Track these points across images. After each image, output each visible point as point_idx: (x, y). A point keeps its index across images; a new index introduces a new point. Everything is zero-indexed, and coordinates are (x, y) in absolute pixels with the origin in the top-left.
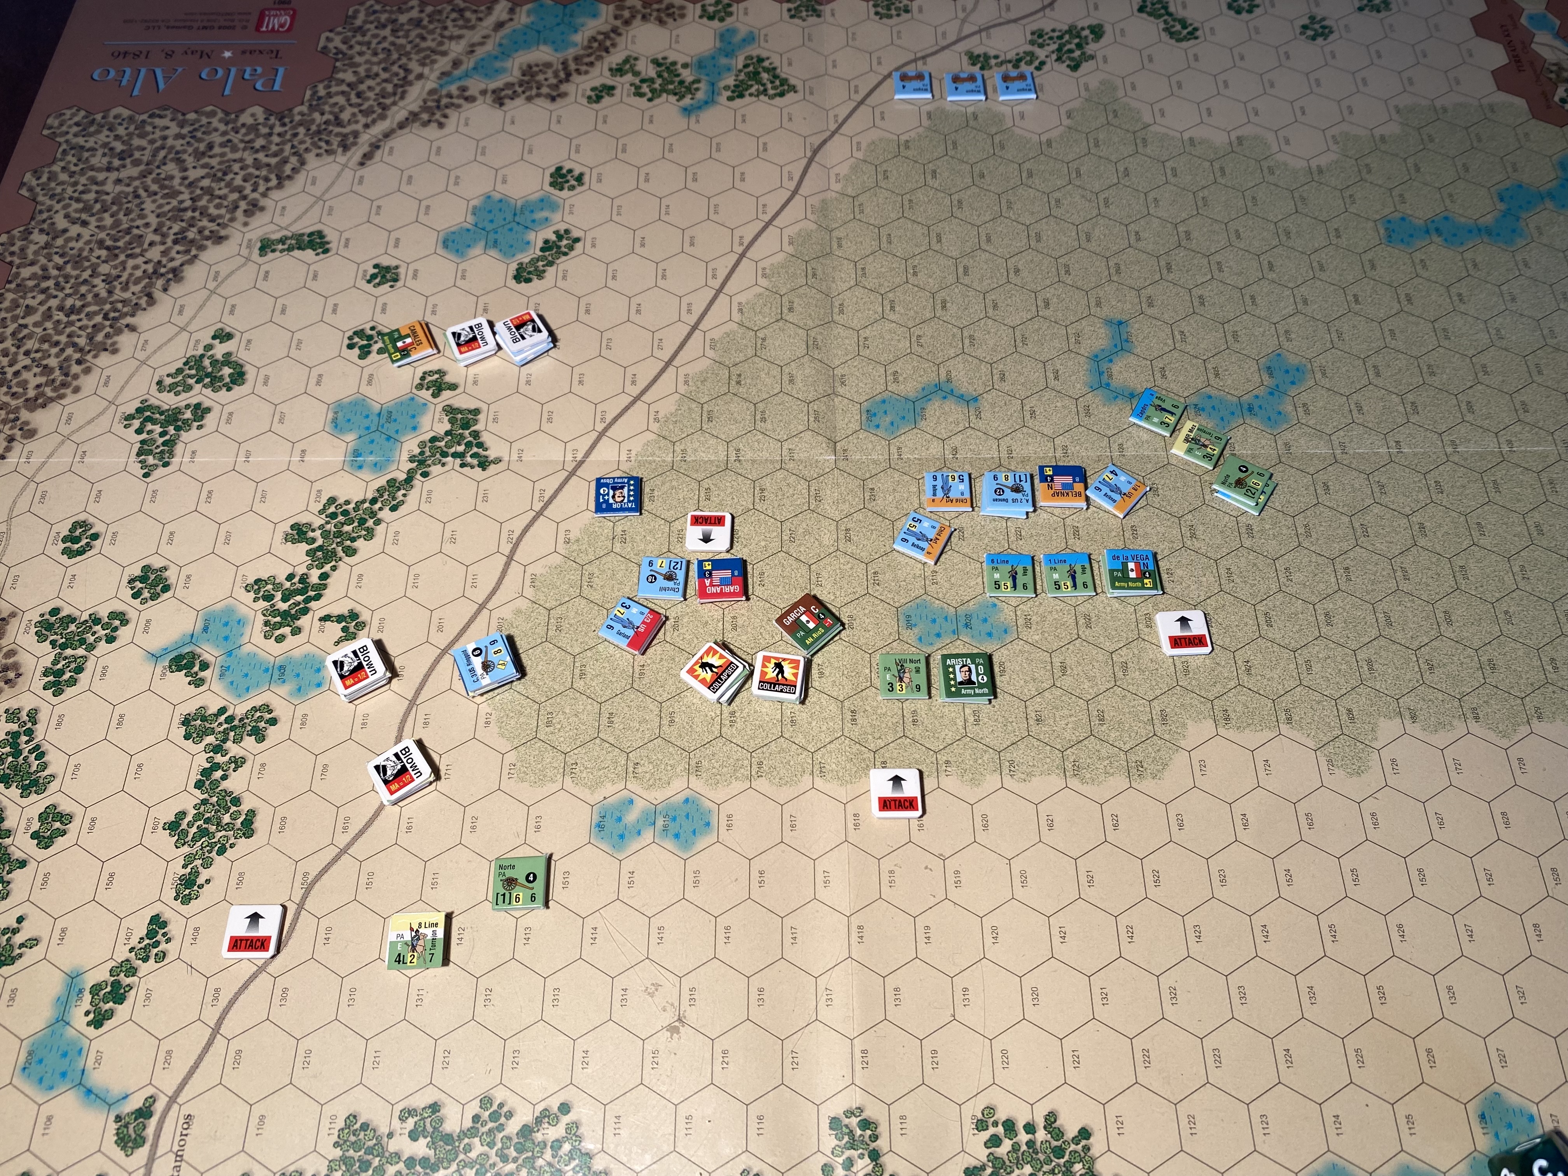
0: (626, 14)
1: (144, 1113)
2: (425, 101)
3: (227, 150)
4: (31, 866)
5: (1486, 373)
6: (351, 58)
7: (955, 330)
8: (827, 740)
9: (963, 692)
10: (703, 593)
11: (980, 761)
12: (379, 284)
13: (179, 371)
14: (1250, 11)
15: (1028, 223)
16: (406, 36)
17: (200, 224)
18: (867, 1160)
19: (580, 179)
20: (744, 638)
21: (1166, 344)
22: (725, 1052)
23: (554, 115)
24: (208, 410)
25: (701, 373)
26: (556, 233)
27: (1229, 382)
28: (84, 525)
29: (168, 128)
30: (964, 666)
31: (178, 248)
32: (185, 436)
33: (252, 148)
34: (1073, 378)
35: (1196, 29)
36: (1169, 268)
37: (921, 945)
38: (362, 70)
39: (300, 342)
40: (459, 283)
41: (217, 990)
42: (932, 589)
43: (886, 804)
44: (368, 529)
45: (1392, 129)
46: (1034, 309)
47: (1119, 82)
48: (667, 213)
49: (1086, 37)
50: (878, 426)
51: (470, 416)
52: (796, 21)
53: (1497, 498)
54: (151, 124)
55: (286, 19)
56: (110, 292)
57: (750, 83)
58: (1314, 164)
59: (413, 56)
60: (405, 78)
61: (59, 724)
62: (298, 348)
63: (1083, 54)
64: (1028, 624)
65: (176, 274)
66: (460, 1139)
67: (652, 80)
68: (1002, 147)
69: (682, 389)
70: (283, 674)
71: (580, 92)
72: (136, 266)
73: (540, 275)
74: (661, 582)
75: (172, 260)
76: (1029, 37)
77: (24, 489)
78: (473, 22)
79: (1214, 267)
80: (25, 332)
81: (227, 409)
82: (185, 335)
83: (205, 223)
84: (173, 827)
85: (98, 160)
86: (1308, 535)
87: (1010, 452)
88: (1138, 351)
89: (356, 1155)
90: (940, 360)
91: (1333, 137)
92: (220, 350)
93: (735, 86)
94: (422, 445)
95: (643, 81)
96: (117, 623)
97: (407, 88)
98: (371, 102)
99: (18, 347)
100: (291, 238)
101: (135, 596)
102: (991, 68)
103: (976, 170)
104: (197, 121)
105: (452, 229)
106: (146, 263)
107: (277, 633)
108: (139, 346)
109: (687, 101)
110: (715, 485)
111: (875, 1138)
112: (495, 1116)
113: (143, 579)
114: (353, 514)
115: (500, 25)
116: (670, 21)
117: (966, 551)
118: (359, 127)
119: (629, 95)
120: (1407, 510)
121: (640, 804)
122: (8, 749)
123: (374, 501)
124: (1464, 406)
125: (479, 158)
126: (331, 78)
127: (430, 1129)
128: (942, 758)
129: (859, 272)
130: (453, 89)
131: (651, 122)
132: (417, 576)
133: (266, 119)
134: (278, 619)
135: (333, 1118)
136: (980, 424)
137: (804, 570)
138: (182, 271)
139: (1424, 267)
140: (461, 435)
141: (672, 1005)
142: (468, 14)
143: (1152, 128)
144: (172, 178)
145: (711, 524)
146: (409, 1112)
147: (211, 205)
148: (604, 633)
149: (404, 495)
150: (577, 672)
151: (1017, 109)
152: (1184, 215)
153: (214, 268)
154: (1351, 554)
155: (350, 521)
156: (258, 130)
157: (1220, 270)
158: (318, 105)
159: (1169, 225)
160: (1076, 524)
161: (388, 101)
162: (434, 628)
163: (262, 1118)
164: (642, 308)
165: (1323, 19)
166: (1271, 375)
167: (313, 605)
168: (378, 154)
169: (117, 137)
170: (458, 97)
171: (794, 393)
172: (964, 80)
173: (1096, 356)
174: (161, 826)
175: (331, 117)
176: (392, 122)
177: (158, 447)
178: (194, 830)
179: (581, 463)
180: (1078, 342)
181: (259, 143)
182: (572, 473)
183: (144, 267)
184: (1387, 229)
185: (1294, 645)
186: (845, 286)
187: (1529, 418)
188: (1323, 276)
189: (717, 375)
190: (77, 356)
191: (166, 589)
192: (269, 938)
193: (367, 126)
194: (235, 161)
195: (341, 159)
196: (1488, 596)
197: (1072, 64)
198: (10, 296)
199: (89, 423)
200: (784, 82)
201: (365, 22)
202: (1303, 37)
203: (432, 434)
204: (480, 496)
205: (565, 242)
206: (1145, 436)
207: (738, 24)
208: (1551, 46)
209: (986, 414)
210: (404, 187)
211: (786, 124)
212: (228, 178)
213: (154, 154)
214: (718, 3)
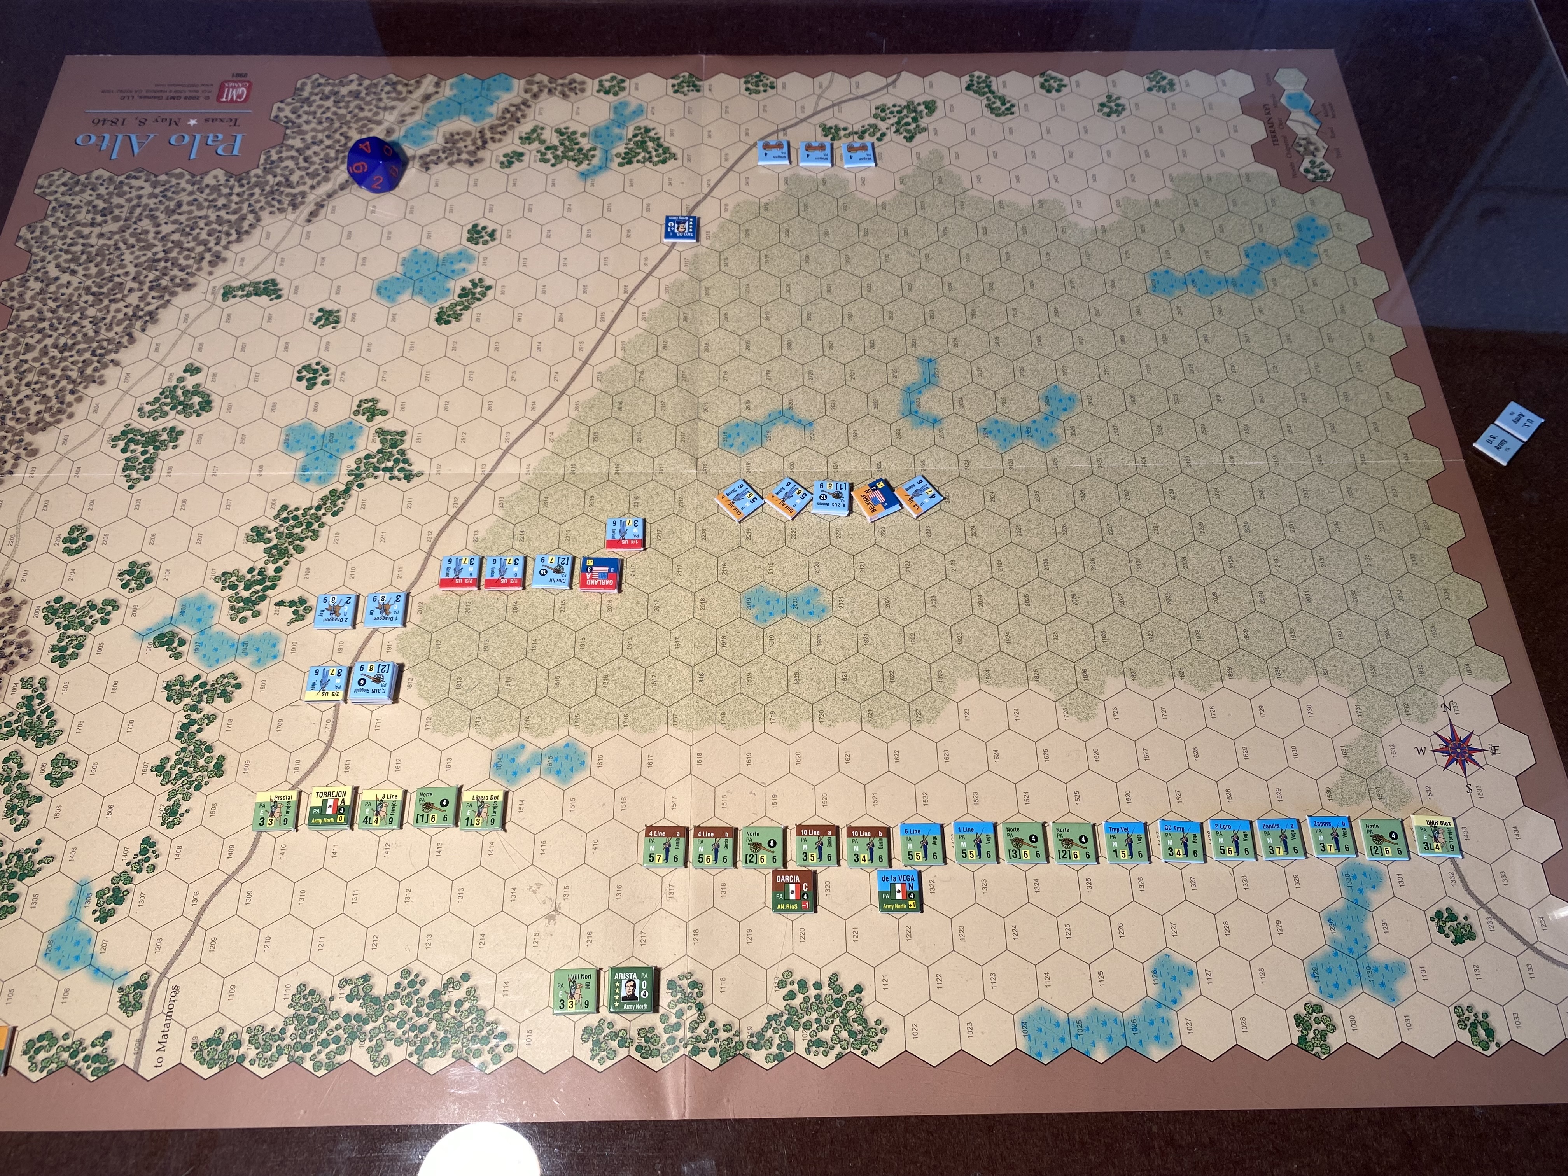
0: (535, 88)
1: (141, 985)
3: (194, 208)
4: (46, 801)
5: (1219, 401)
6: (299, 127)
7: (797, 366)
8: (680, 697)
10: (584, 584)
11: (797, 712)
12: (323, 326)
13: (157, 399)
14: (1058, 91)
15: (862, 275)
16: (347, 107)
17: (172, 273)
18: (694, 1010)
19: (492, 235)
20: (617, 617)
21: (965, 378)
22: (590, 933)
23: (472, 177)
24: (181, 433)
25: (590, 401)
26: (472, 281)
27: (1014, 409)
28: (80, 528)
29: (142, 188)
31: (153, 294)
32: (162, 454)
33: (215, 206)
34: (889, 406)
36: (973, 314)
38: (308, 137)
39: (257, 375)
40: (390, 324)
41: (196, 893)
42: (768, 577)
44: (314, 531)
45: (1166, 195)
46: (862, 349)
47: (946, 152)
48: (565, 265)
49: (921, 112)
50: (732, 446)
51: (398, 437)
52: (678, 95)
53: (1218, 503)
54: (128, 184)
55: (243, 90)
56: (96, 332)
57: (638, 151)
58: (1099, 224)
59: (352, 125)
61: (65, 689)
62: (256, 380)
63: (918, 126)
64: (841, 605)
65: (152, 316)
66: (385, 1001)
67: (555, 148)
68: (845, 209)
69: (573, 414)
71: (494, 158)
72: (118, 310)
73: (458, 317)
74: (551, 574)
75: (149, 304)
76: (874, 111)
77: (29, 499)
78: (404, 95)
79: (1010, 313)
80: (26, 366)
81: (197, 432)
82: (161, 369)
83: (176, 272)
84: (159, 769)
85: (83, 216)
86: (1065, 533)
87: (836, 467)
88: (942, 384)
89: (306, 1014)
90: (785, 391)
91: (1117, 201)
92: (190, 382)
93: (626, 153)
94: (358, 461)
95: (548, 148)
96: (110, 608)
98: (316, 166)
99: (21, 380)
100: (249, 285)
101: (124, 586)
102: (839, 139)
104: (168, 182)
105: (385, 278)
106: (126, 307)
107: (241, 615)
108: (122, 379)
109: (584, 166)
110: (598, 494)
111: (700, 994)
112: (412, 984)
113: (130, 572)
114: (302, 519)
115: (427, 97)
116: (572, 94)
117: (797, 547)
118: (305, 188)
119: (535, 161)
120: (1146, 513)
121: (530, 748)
122: (24, 710)
123: (319, 508)
124: (1199, 428)
125: (408, 216)
126: (282, 145)
127: (362, 994)
128: (769, 709)
129: (722, 317)
131: (554, 185)
132: (353, 569)
133: (227, 180)
134: (242, 604)
135: (288, 986)
136: (813, 445)
137: (667, 563)
138: (157, 315)
139: (1180, 312)
141: (550, 899)
142: (400, 87)
143: (970, 193)
144: (146, 232)
146: (346, 982)
147: (181, 257)
149: (344, 503)
150: (482, 645)
151: (859, 175)
152: (990, 268)
153: (185, 311)
154: (1097, 548)
155: (299, 525)
156: (219, 190)
157: (1015, 315)
158: (271, 168)
159: (977, 277)
160: (883, 525)
161: (331, 165)
163: (233, 987)
164: (542, 346)
165: (1118, 98)
166: (1048, 403)
167: (270, 593)
168: (323, 212)
169: (99, 196)
171: (665, 418)
172: (815, 148)
174: (149, 768)
175: (282, 179)
176: (334, 184)
177: (140, 463)
178: (176, 771)
179: (489, 475)
180: (895, 377)
181: (221, 201)
182: (481, 484)
183: (125, 310)
184: (1152, 281)
185: (1045, 620)
186: (710, 329)
187: (1250, 438)
188: (1098, 320)
189: (602, 402)
190: (70, 387)
191: (149, 580)
193: (313, 187)
194: (200, 217)
195: (291, 216)
196: (1201, 581)
197: (908, 135)
198: (12, 335)
199: (82, 443)
200: (666, 150)
201: (312, 94)
202: (1100, 114)
203: (367, 452)
204: (405, 504)
205: (479, 290)
206: (943, 454)
207: (629, 99)
208: (1303, 123)
209: (819, 436)
210: (345, 242)
211: (667, 188)
212: (195, 232)
213: (132, 211)
214: (613, 78)
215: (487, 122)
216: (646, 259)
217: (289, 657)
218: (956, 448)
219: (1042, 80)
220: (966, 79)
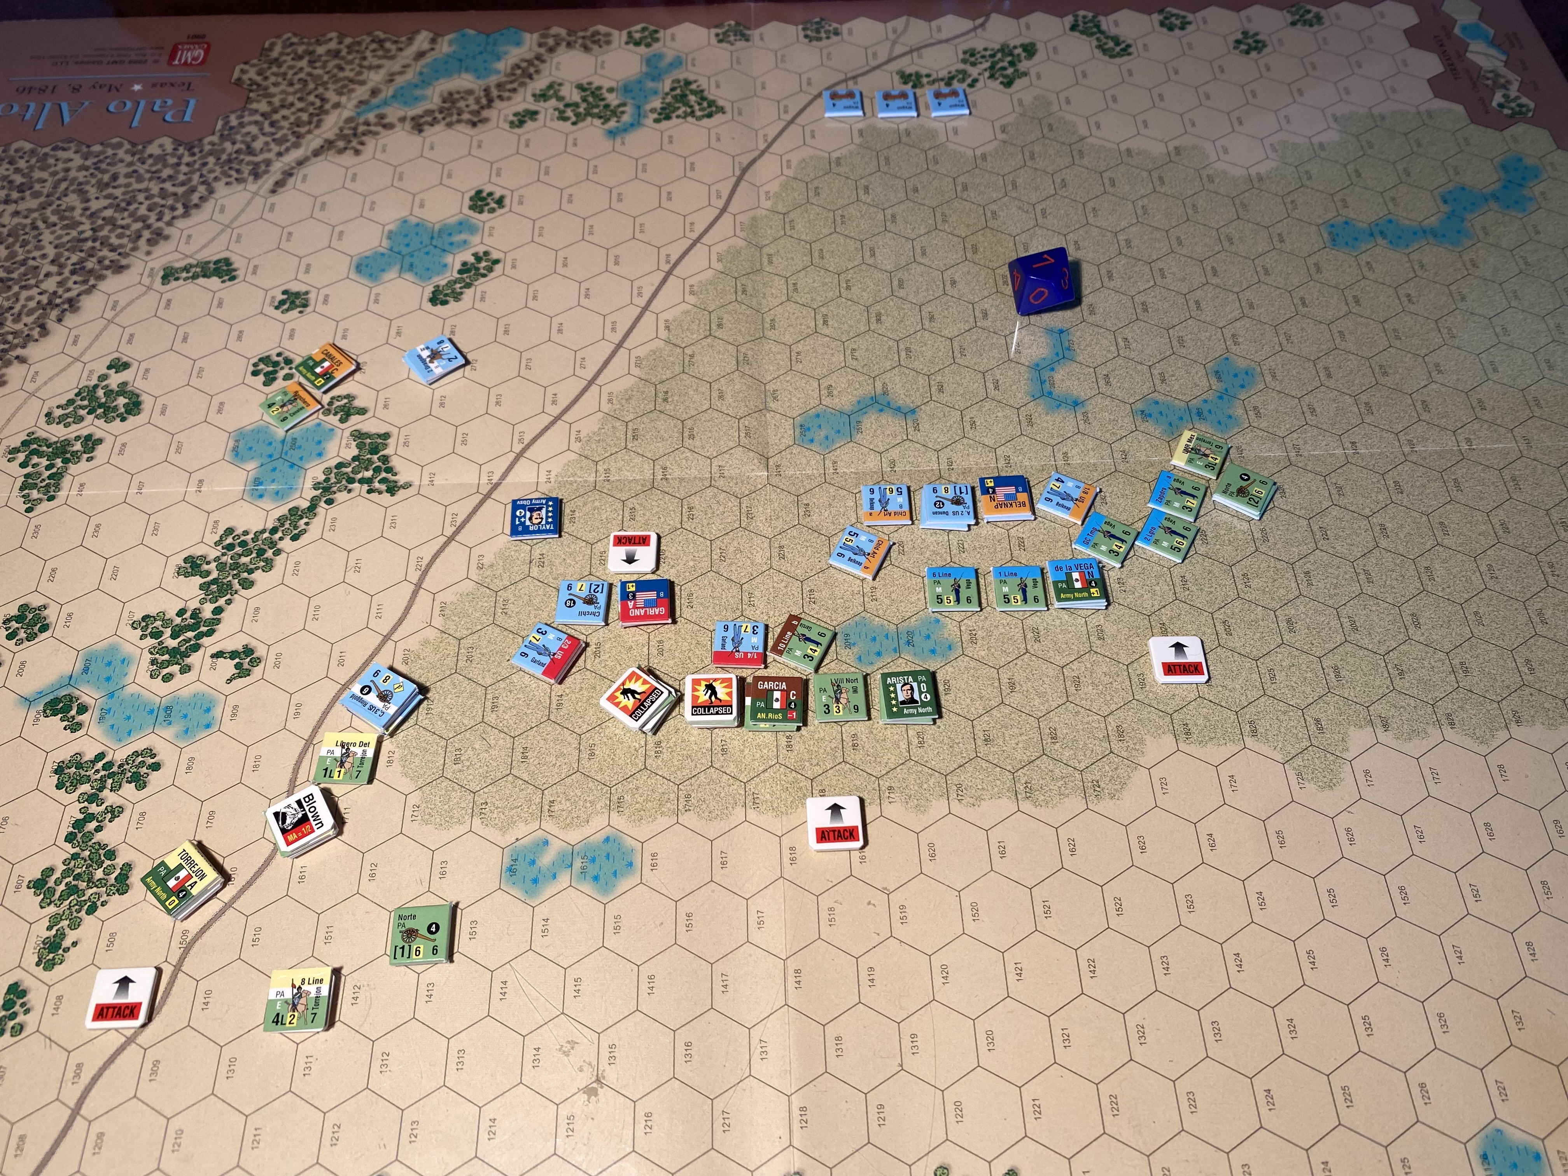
0: (551, 42)
2: (341, 129)
3: (133, 180)
5: (1440, 372)
6: (266, 88)
7: (891, 343)
8: (761, 769)
9: (905, 711)
10: (625, 616)
11: (925, 786)
12: (287, 310)
13: (71, 402)
14: (1182, 28)
15: (964, 235)
16: (324, 67)
17: (101, 254)
19: (500, 202)
20: (671, 663)
21: (1109, 351)
22: (648, 1115)
23: (475, 140)
24: (100, 441)
25: (626, 391)
26: (475, 255)
27: (1177, 387)
29: (71, 160)
30: (905, 684)
31: (75, 278)
32: (73, 468)
33: (159, 178)
34: (1014, 387)
35: (1129, 46)
36: (1110, 277)
37: (865, 989)
38: (276, 101)
39: (201, 370)
40: (372, 307)
41: (79, 1066)
42: (871, 606)
43: (824, 835)
44: (266, 560)
45: (1331, 136)
46: (972, 320)
47: (1053, 97)
48: (591, 233)
49: (1019, 55)
50: (812, 441)
51: (379, 441)
52: (724, 45)
53: (1460, 497)
55: (200, 53)
57: (677, 105)
58: (1253, 171)
59: (330, 86)
60: (321, 107)
62: (199, 376)
63: (1016, 71)
64: (973, 640)
65: (73, 305)
67: (576, 105)
68: (936, 162)
69: (606, 407)
70: (169, 715)
71: (502, 117)
72: (30, 298)
73: (457, 297)
74: (580, 606)
75: (69, 290)
78: (393, 52)
79: (1157, 274)
81: (120, 440)
82: (78, 366)
83: (105, 252)
84: (39, 885)
86: (1265, 539)
87: (950, 463)
88: (1080, 358)
90: (876, 373)
91: (1271, 145)
92: (115, 380)
93: (662, 109)
94: (327, 471)
95: (567, 105)
97: (323, 117)
98: (285, 131)
100: (196, 266)
101: (9, 637)
102: (923, 86)
103: (910, 184)
104: (103, 152)
105: (367, 254)
106: (40, 294)
107: (165, 671)
108: (29, 378)
109: (612, 124)
110: (640, 505)
113: (19, 618)
114: (251, 545)
115: (421, 55)
116: (595, 47)
117: (906, 565)
118: (271, 155)
119: (552, 120)
120: (1367, 512)
121: (556, 846)
123: (274, 531)
124: (1419, 405)
125: (396, 184)
126: (244, 109)
128: (885, 784)
129: (791, 288)
130: (371, 117)
131: (575, 144)
132: (317, 608)
133: (175, 149)
134: (166, 657)
136: (918, 437)
137: (735, 590)
138: (79, 301)
139: (1371, 269)
140: (369, 460)
141: (590, 1064)
142: (388, 45)
143: (1088, 140)
144: (73, 209)
145: (635, 544)
147: (113, 235)
148: (518, 662)
149: (307, 524)
150: (489, 704)
151: (950, 125)
152: (1124, 224)
153: (113, 298)
154: (1311, 558)
155: (248, 553)
156: (165, 160)
157: (1163, 276)
158: (229, 135)
159: (1109, 234)
160: (1021, 535)
161: (302, 130)
162: (334, 662)
164: (564, 328)
165: (1256, 34)
166: (1219, 379)
167: (205, 641)
168: (291, 181)
169: (17, 170)
170: (376, 125)
171: (724, 409)
172: (895, 98)
173: (1038, 365)
174: (26, 883)
175: (243, 146)
176: (306, 150)
177: (44, 480)
178: (62, 887)
179: (496, 486)
180: (1018, 351)
181: (167, 172)
182: (488, 496)
183: (38, 298)
184: (1330, 233)
185: (1255, 654)
186: (776, 302)
187: (1487, 416)
188: (1268, 280)
189: (643, 393)
191: (44, 628)
192: (139, 1005)
193: (280, 154)
194: (140, 191)
195: (252, 187)
196: (1456, 597)
197: (1005, 81)
200: (712, 103)
201: (282, 54)
202: (1237, 52)
203: (338, 460)
204: (388, 522)
205: (483, 264)
206: (1091, 444)
207: (664, 50)
208: (1486, 55)
209: (925, 426)
210: (317, 214)
211: (713, 143)
212: (132, 208)
213: (55, 186)
214: (644, 29)
215: (493, 80)
216: (692, 224)
217: (228, 726)
218: (1108, 435)
219: (1161, 17)
220: (1069, 20)
